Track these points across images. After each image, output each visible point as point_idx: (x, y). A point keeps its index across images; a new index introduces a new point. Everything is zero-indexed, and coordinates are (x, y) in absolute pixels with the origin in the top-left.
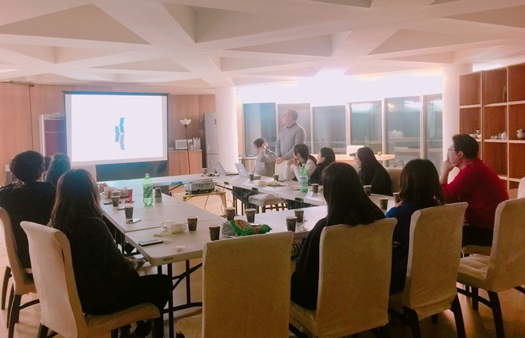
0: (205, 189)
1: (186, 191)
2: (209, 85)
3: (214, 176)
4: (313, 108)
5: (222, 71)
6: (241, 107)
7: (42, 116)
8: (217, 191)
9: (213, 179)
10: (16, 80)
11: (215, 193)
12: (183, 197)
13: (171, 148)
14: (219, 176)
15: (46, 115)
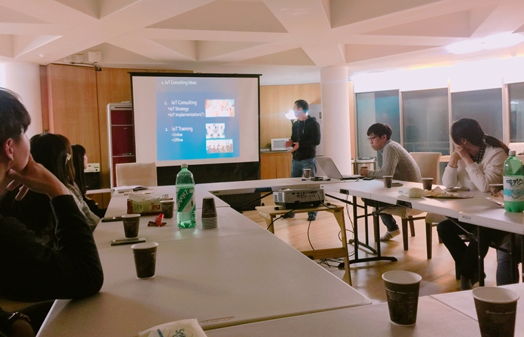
0: (307, 200)
1: (277, 203)
2: (313, 64)
3: (322, 180)
4: (452, 94)
5: (332, 27)
6: (353, 97)
7: (108, 106)
8: (329, 204)
9: (321, 185)
10: (78, 60)
11: (325, 208)
12: (271, 215)
13: (265, 150)
14: (329, 180)
15: (112, 104)
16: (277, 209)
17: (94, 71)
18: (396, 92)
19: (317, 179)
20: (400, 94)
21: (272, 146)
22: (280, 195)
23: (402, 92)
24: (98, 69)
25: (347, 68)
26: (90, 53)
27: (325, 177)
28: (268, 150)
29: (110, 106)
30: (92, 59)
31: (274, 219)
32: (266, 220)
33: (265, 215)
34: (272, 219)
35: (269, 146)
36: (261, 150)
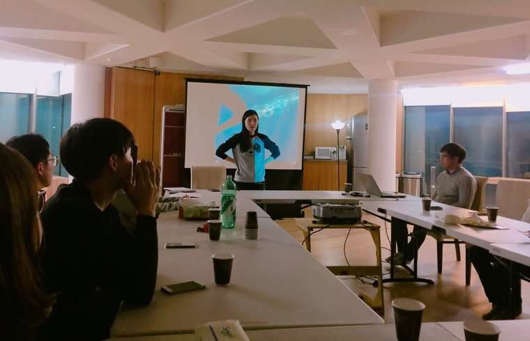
0: (345, 216)
1: (315, 217)
2: (361, 76)
3: (361, 196)
4: (507, 113)
5: (381, 46)
6: (402, 110)
7: (164, 108)
8: (366, 222)
9: (360, 201)
10: (140, 65)
11: (362, 226)
12: (308, 227)
13: (308, 157)
14: (369, 196)
15: (167, 106)
16: (314, 222)
17: (153, 75)
18: (447, 108)
19: (356, 195)
20: (452, 111)
21: (316, 154)
22: (319, 209)
23: (454, 108)
24: (157, 73)
25: (396, 82)
26: (151, 59)
27: (365, 193)
28: (312, 157)
29: (165, 108)
30: (152, 64)
31: (311, 232)
32: (304, 232)
33: (303, 228)
34: (309, 232)
35: (313, 154)
36: (305, 158)
